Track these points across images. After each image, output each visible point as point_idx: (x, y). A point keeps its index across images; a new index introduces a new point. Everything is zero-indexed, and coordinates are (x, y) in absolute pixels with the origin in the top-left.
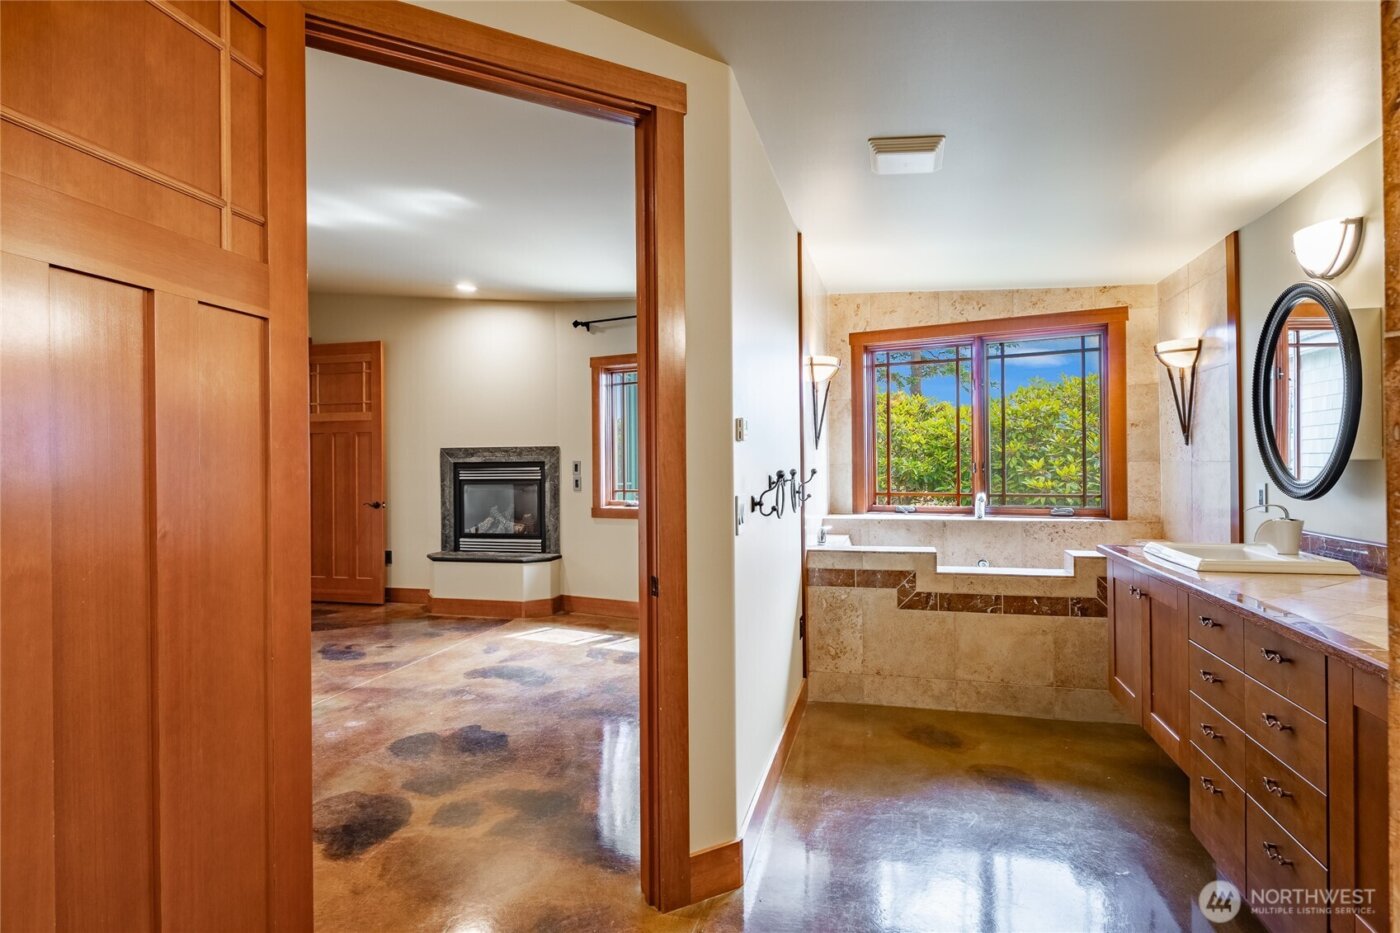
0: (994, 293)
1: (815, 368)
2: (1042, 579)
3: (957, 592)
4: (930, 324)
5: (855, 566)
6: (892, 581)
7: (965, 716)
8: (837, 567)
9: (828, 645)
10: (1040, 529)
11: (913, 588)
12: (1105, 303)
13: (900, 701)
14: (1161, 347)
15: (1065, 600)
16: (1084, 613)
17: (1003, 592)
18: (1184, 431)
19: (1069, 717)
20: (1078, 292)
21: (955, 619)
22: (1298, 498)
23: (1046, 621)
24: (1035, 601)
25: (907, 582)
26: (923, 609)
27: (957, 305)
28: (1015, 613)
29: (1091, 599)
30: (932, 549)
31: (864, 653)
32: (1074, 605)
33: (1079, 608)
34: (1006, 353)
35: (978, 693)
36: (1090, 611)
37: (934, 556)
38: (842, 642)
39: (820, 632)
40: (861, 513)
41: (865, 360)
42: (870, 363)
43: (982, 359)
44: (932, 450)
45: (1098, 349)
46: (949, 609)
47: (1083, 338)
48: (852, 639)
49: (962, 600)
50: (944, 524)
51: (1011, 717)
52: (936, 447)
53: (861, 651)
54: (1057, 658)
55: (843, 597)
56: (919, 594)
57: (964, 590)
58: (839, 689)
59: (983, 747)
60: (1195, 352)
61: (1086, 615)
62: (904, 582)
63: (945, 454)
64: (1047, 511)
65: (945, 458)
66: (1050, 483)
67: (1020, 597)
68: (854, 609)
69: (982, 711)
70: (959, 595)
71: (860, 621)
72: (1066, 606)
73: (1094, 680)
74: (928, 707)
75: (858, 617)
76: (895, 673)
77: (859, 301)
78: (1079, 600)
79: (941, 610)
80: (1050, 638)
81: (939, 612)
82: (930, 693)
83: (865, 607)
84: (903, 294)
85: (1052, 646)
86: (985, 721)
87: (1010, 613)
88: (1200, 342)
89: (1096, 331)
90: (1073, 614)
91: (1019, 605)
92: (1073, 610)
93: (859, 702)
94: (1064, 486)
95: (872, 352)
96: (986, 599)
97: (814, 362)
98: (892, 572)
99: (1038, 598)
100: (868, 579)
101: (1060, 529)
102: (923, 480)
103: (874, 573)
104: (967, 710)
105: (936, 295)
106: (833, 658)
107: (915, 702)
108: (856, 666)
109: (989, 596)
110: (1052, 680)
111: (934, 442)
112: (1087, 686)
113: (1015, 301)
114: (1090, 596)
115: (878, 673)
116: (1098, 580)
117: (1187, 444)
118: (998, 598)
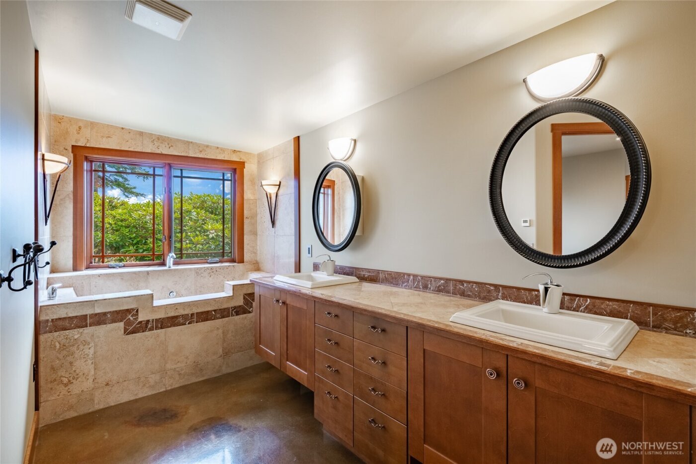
0: (178, 140)
1: (46, 162)
2: (217, 300)
3: (167, 316)
4: (136, 150)
5: (88, 311)
6: (119, 317)
7: (172, 391)
8: (70, 315)
9: (62, 376)
10: (204, 271)
11: (136, 319)
12: (235, 158)
13: (125, 397)
14: (264, 182)
15: (228, 309)
16: (237, 314)
17: (195, 310)
18: (272, 222)
19: (230, 370)
20: (223, 150)
21: (165, 333)
22: (334, 251)
23: (218, 322)
24: (213, 313)
25: (132, 316)
26: (143, 332)
27: (155, 142)
28: (202, 321)
29: (240, 306)
30: (148, 292)
31: (95, 373)
32: (232, 311)
33: (235, 312)
34: (183, 175)
35: (180, 374)
36: (240, 312)
37: (152, 296)
38: (75, 371)
39: (53, 368)
40: (82, 271)
41: (86, 166)
42: (89, 168)
43: (169, 178)
44: (118, 228)
45: (231, 180)
46: (162, 328)
47: (223, 174)
48: (84, 366)
49: (171, 321)
50: (148, 273)
51: (199, 382)
52: (122, 226)
53: (93, 373)
54: (224, 341)
55: (76, 337)
56: (141, 322)
57: (172, 314)
58: (71, 407)
59: (191, 411)
60: (278, 187)
61: (238, 315)
62: (130, 317)
63: (127, 230)
64: (205, 261)
65: (127, 232)
66: (189, 245)
67: (205, 312)
68: (86, 343)
69: (181, 385)
70: (168, 318)
71: (92, 351)
72: (229, 312)
73: (241, 347)
74: (146, 395)
75: (90, 348)
76: (121, 380)
77: (81, 124)
78: (235, 308)
79: (156, 329)
80: (221, 331)
81: (155, 331)
82: (147, 385)
83: (96, 340)
84: (117, 128)
85: (222, 335)
86: (187, 390)
87: (200, 322)
88: (280, 182)
89: (230, 171)
90: (232, 315)
91: (204, 316)
92: (232, 313)
93: (90, 411)
94: (196, 247)
95: (91, 162)
96: (185, 317)
97: (45, 158)
98: (120, 311)
99: (215, 311)
100: (100, 319)
101: (214, 270)
102: (113, 245)
103: (105, 314)
104: (173, 387)
105: (141, 134)
106: (66, 385)
107: (136, 394)
108: (88, 384)
109: (188, 315)
110: (221, 353)
111: (120, 223)
112: (239, 351)
113: (190, 147)
114: (240, 304)
115: (107, 384)
116: (244, 296)
117: (273, 227)
118: (192, 315)
